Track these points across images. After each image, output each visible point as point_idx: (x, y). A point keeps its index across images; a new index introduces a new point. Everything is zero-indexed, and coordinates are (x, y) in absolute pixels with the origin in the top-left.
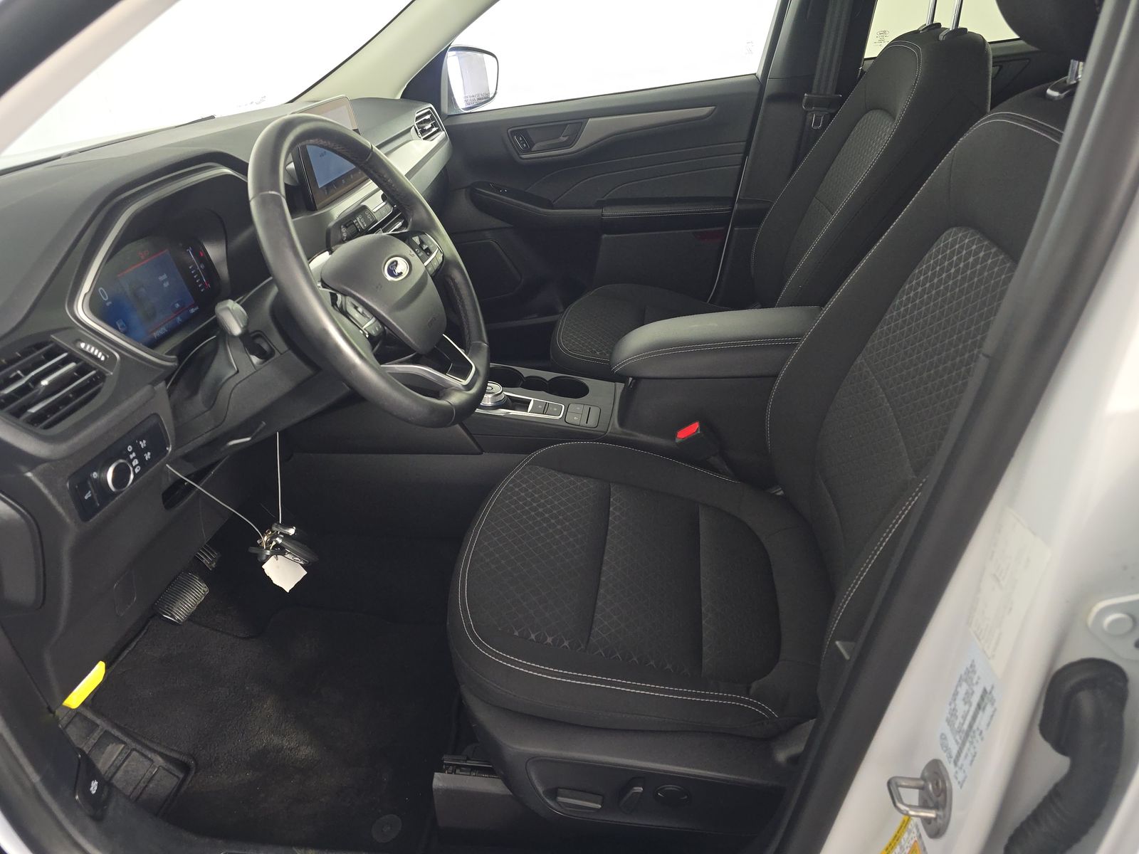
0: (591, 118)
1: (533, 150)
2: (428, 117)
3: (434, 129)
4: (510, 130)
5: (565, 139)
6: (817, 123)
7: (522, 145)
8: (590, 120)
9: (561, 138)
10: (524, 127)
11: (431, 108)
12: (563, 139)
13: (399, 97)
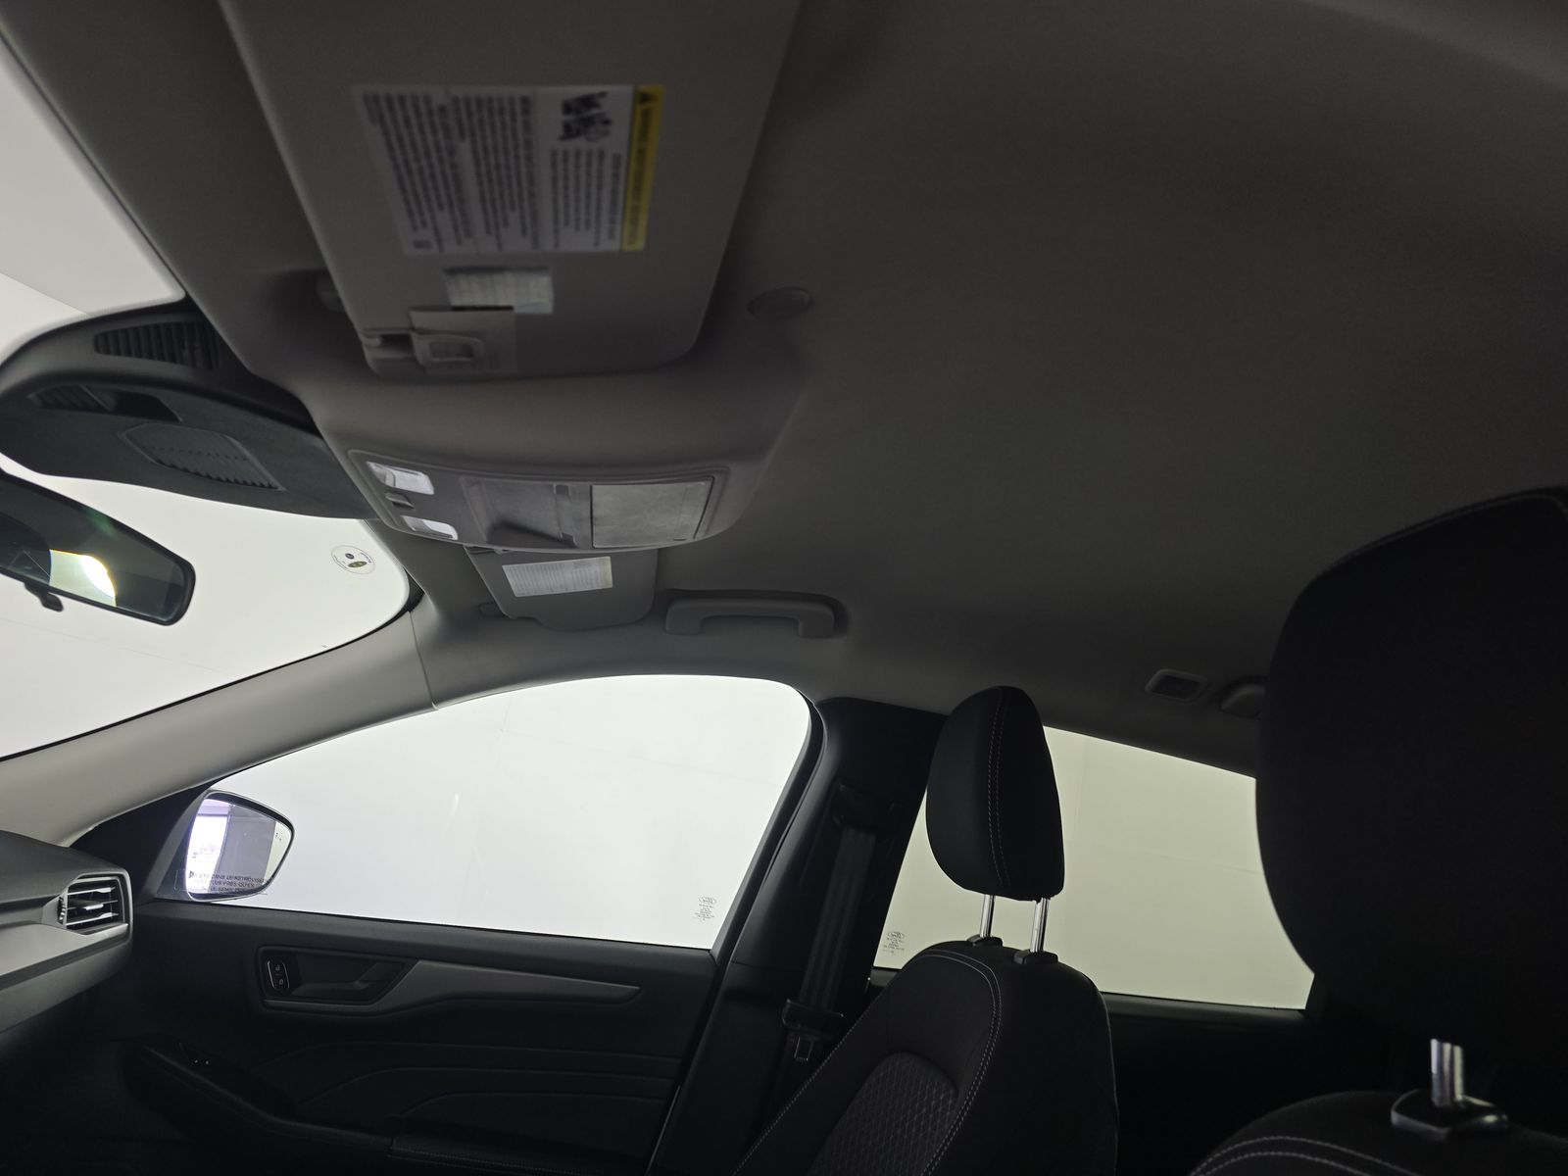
0: (424, 959)
1: (293, 993)
2: (108, 890)
3: (109, 915)
4: (262, 949)
5: (363, 986)
6: (803, 1053)
7: (276, 980)
8: (420, 962)
9: (357, 983)
10: (292, 949)
11: (121, 877)
12: (359, 985)
13: (67, 843)
